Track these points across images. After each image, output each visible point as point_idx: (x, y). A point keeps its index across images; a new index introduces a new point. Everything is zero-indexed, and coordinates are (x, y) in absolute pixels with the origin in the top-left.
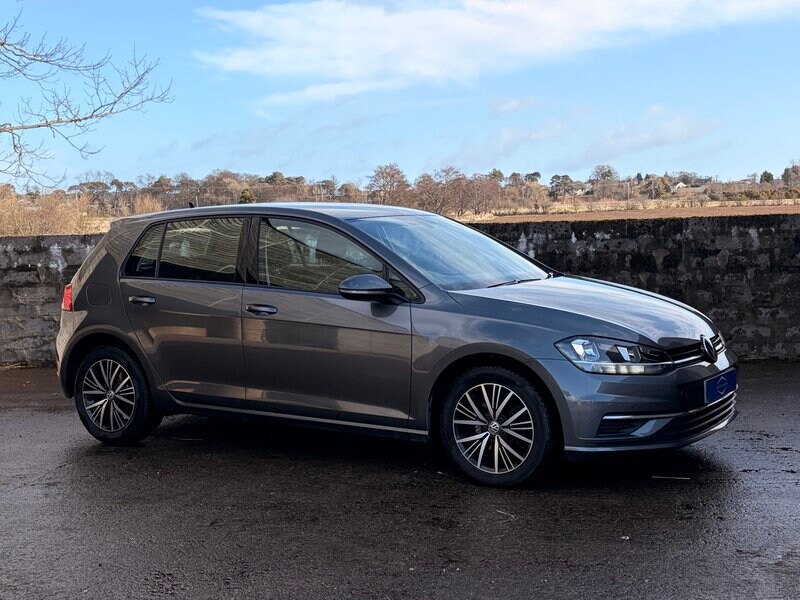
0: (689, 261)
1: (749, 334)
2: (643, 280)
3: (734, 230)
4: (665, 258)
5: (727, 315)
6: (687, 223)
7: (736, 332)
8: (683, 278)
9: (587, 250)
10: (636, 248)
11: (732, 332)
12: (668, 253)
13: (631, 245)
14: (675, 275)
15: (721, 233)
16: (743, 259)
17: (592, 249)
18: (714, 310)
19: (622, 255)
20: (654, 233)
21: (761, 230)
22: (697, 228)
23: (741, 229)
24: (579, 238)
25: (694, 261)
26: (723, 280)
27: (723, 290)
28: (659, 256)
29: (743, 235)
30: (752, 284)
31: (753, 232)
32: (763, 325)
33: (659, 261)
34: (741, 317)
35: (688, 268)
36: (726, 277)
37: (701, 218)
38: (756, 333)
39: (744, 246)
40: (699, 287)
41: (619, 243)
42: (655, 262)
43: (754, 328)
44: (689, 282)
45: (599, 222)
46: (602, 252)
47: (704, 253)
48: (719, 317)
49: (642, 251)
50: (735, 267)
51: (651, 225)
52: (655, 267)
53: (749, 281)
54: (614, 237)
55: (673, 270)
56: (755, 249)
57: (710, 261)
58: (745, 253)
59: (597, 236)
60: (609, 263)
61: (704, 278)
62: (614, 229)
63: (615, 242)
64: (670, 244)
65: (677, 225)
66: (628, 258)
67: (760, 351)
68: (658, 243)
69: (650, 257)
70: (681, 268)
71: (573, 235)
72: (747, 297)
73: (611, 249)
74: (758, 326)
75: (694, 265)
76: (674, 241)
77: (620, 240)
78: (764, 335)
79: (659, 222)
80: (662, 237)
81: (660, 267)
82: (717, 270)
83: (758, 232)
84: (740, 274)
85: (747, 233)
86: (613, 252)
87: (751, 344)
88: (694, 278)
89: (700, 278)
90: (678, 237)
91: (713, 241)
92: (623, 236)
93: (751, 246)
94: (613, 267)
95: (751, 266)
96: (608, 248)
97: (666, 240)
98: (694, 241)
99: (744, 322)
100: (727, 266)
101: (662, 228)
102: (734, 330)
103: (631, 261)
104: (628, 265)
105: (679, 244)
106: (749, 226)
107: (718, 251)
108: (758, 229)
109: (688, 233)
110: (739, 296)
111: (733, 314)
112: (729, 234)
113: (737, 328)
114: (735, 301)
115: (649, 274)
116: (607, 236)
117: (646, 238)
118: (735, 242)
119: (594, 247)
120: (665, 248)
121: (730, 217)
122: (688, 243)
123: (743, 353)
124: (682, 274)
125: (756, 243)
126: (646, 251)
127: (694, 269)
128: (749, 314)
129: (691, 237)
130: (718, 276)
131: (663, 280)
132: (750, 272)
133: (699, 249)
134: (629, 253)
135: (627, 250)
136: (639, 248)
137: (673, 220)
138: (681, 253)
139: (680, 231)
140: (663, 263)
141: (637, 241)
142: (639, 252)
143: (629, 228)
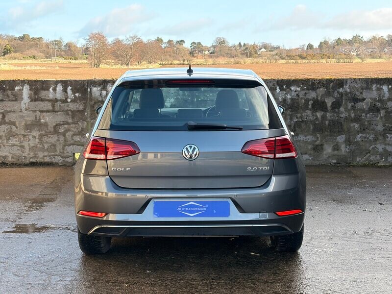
0: (347, 105)
1: (380, 150)
2: (319, 116)
3: (374, 87)
4: (333, 103)
5: (368, 138)
6: (346, 82)
7: (373, 148)
8: (343, 115)
9: (286, 97)
10: (315, 96)
11: (371, 148)
12: (335, 100)
13: (312, 95)
14: (338, 113)
15: (367, 88)
16: (378, 104)
17: (289, 97)
18: (360, 135)
19: (307, 101)
20: (326, 87)
21: (390, 87)
22: (352, 85)
23: (379, 86)
24: (281, 89)
25: (350, 105)
26: (366, 117)
27: (366, 123)
28: (329, 102)
29: (379, 89)
30: (384, 120)
31: (385, 88)
32: (389, 144)
33: (329, 104)
34: (376, 139)
35: (346, 109)
36: (368, 115)
37: (355, 79)
38: (385, 150)
39: (380, 96)
40: (352, 121)
41: (306, 93)
42: (326, 105)
43: (383, 146)
44: (346, 118)
45: (293, 80)
46: (296, 99)
47: (356, 100)
48: (363, 139)
49: (319, 98)
50: (374, 109)
51: (325, 83)
52: (326, 108)
53: (381, 118)
54: (302, 89)
55: (337, 110)
56: (386, 98)
57: (359, 105)
58: (380, 101)
59: (293, 88)
60: (298, 106)
61: (355, 116)
62: (303, 84)
63: (303, 92)
64: (336, 95)
65: (340, 83)
66: (311, 103)
67: (386, 160)
68: (328, 94)
69: (324, 103)
70: (342, 109)
71: (278, 87)
72: (380, 128)
73: (301, 96)
74: (386, 145)
75: (349, 107)
76: (338, 92)
77: (306, 91)
78: (389, 150)
79: (329, 81)
80: (331, 90)
81: (329, 108)
82: (363, 111)
83: (388, 88)
84: (376, 114)
85: (382, 89)
86: (301, 98)
87: (382, 155)
88: (349, 115)
89: (353, 115)
90: (341, 90)
91: (361, 93)
92: (308, 89)
93: (384, 96)
94: (301, 108)
95: (383, 109)
96: (298, 96)
97: (333, 92)
98: (350, 93)
99: (378, 142)
100: (369, 108)
101: (332, 84)
102: (371, 147)
103: (312, 104)
104: (310, 107)
105: (341, 94)
106: (383, 84)
107: (364, 99)
108: (388, 86)
109: (347, 88)
110: (375, 127)
111: (371, 137)
112: (371, 89)
113: (373, 146)
114: (373, 130)
115: (323, 113)
116: (298, 89)
117: (322, 90)
118: (374, 94)
119: (291, 95)
120: (333, 97)
121: (372, 79)
122: (347, 94)
123: (376, 161)
124: (342, 113)
125: (387, 95)
126: (321, 99)
127: (350, 110)
128: (380, 138)
129: (348, 90)
130: (364, 114)
131: (331, 116)
132: (383, 112)
133: (353, 98)
134: (311, 100)
135: (310, 98)
136: (317, 96)
137: (338, 80)
138: (342, 100)
139: (342, 86)
140: (331, 106)
141: (316, 92)
142: (317, 99)
143: (312, 84)
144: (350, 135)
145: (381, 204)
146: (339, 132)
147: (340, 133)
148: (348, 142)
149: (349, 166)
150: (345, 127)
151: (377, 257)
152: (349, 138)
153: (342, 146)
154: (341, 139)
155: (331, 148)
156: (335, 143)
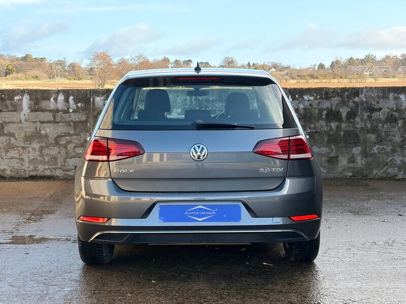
0: (362, 115)
1: (399, 162)
2: (333, 127)
3: (391, 96)
4: (348, 113)
5: (385, 150)
6: (362, 91)
8: (358, 126)
9: (298, 107)
10: (329, 106)
11: (388, 160)
12: (350, 110)
13: (326, 104)
14: (354, 123)
15: (383, 98)
16: (396, 114)
17: (301, 106)
18: (377, 146)
19: (321, 110)
20: (341, 97)
22: (368, 94)
23: (396, 95)
24: (294, 99)
25: (366, 115)
26: (383, 127)
27: (383, 134)
28: (344, 112)
29: (397, 99)
30: (402, 130)
31: (403, 97)
33: (344, 114)
34: (394, 151)
35: (362, 119)
36: (385, 126)
37: (371, 88)
38: (403, 161)
39: (397, 106)
40: (368, 131)
41: (319, 103)
42: (341, 116)
43: (401, 158)
44: (362, 129)
45: (306, 89)
46: (308, 109)
47: (372, 110)
48: (380, 151)
49: (334, 108)
50: (391, 119)
51: (339, 92)
52: (341, 118)
53: (399, 128)
54: (316, 99)
55: (352, 120)
56: (403, 108)
57: (375, 115)
58: (398, 110)
59: (306, 97)
60: (312, 116)
61: (372, 126)
62: (316, 93)
63: (317, 102)
64: (351, 104)
65: (356, 92)
66: (325, 113)
68: (343, 103)
69: (338, 113)
70: (358, 119)
71: (290, 97)
72: (398, 139)
73: (314, 106)
74: (404, 156)
75: (365, 117)
76: (353, 102)
77: (319, 101)
79: (344, 90)
80: (346, 99)
81: (344, 118)
82: (380, 121)
84: (394, 124)
85: (399, 98)
86: (315, 108)
87: (400, 168)
88: (365, 126)
89: (369, 126)
90: (356, 99)
91: (378, 102)
92: (321, 98)
93: (401, 106)
94: (315, 118)
95: (401, 119)
96: (312, 106)
97: (348, 102)
98: (366, 102)
99: (396, 154)
100: (386, 119)
101: (346, 93)
102: (389, 159)
103: (326, 114)
104: (324, 117)
105: (357, 104)
106: (401, 93)
107: (380, 109)
109: (362, 97)
110: (393, 138)
111: (389, 149)
112: (387, 98)
113: (391, 158)
114: (391, 141)
115: (337, 123)
116: (312, 98)
117: (336, 100)
118: (392, 103)
119: (303, 105)
120: (348, 106)
121: (389, 88)
122: (362, 103)
123: (394, 174)
124: (358, 123)
125: (405, 104)
126: (336, 107)
127: (366, 120)
128: (399, 149)
129: (364, 100)
130: (380, 125)
131: (346, 127)
132: (400, 123)
133: (369, 107)
134: (325, 109)
135: (324, 107)
136: (331, 106)
137: (354, 88)
138: (358, 110)
139: (358, 95)
140: (346, 116)
141: (330, 102)
142: (331, 109)
143: (325, 93)
144: (366, 147)
145: (401, 215)
146: (354, 143)
147: (356, 144)
148: (365, 154)
149: (366, 179)
150: (361, 138)
151: (399, 266)
152: (366, 150)
153: (358, 158)
154: (357, 150)
155: (346, 160)
156: (351, 155)
